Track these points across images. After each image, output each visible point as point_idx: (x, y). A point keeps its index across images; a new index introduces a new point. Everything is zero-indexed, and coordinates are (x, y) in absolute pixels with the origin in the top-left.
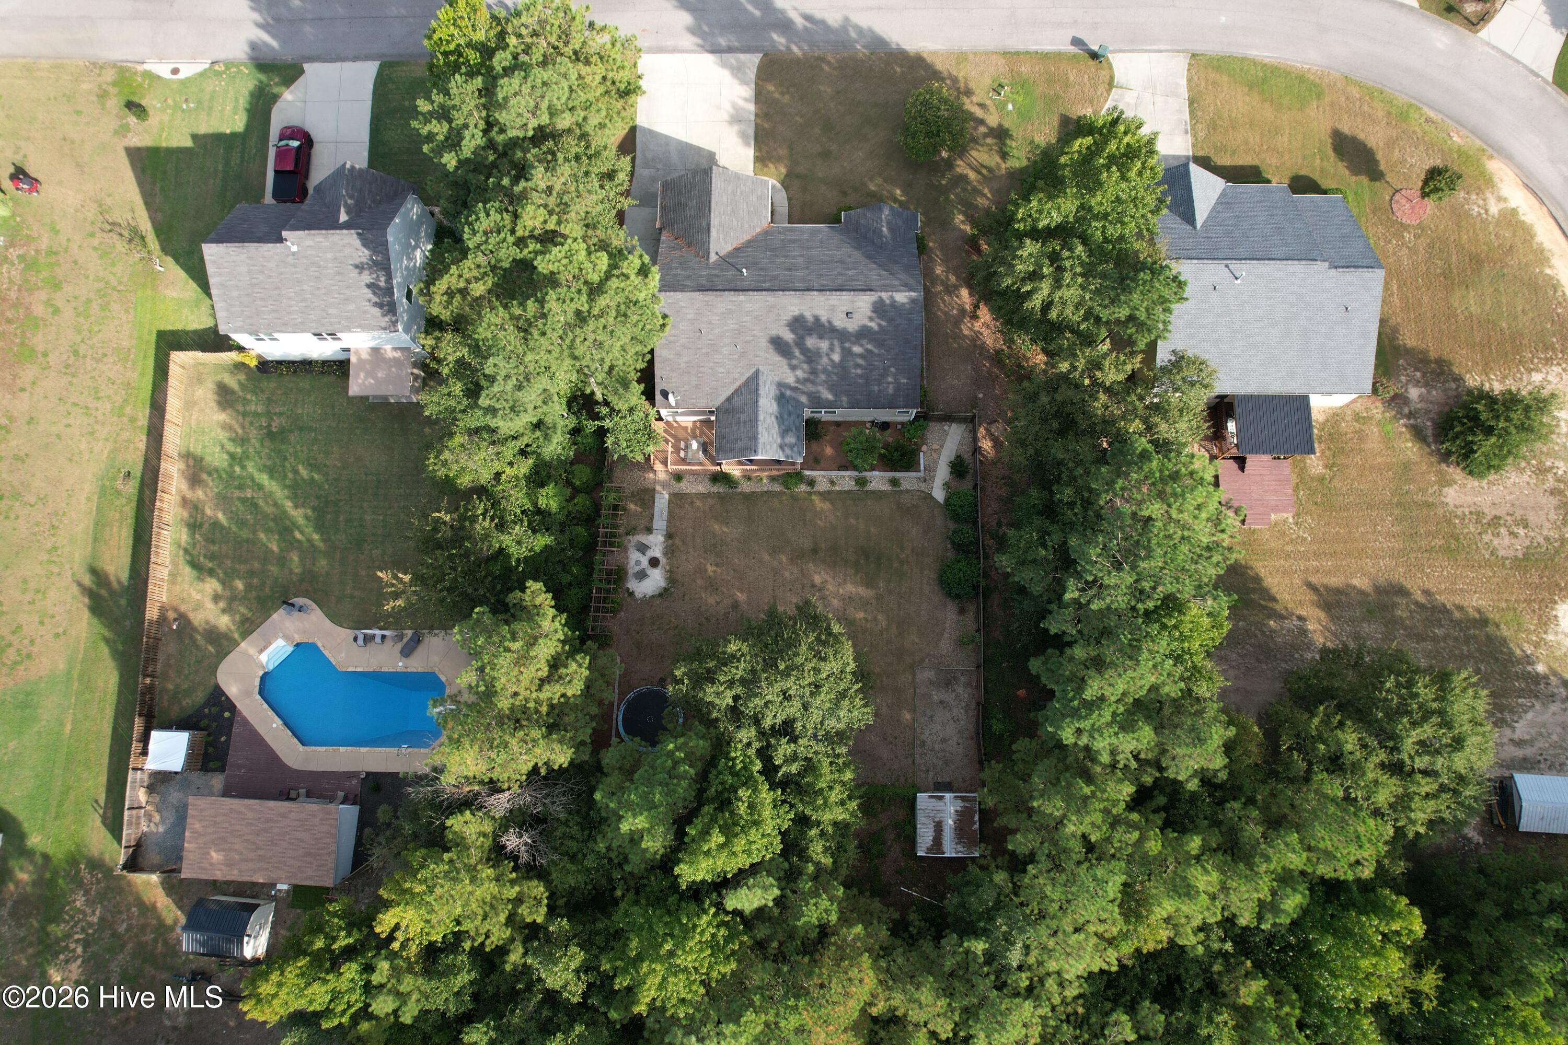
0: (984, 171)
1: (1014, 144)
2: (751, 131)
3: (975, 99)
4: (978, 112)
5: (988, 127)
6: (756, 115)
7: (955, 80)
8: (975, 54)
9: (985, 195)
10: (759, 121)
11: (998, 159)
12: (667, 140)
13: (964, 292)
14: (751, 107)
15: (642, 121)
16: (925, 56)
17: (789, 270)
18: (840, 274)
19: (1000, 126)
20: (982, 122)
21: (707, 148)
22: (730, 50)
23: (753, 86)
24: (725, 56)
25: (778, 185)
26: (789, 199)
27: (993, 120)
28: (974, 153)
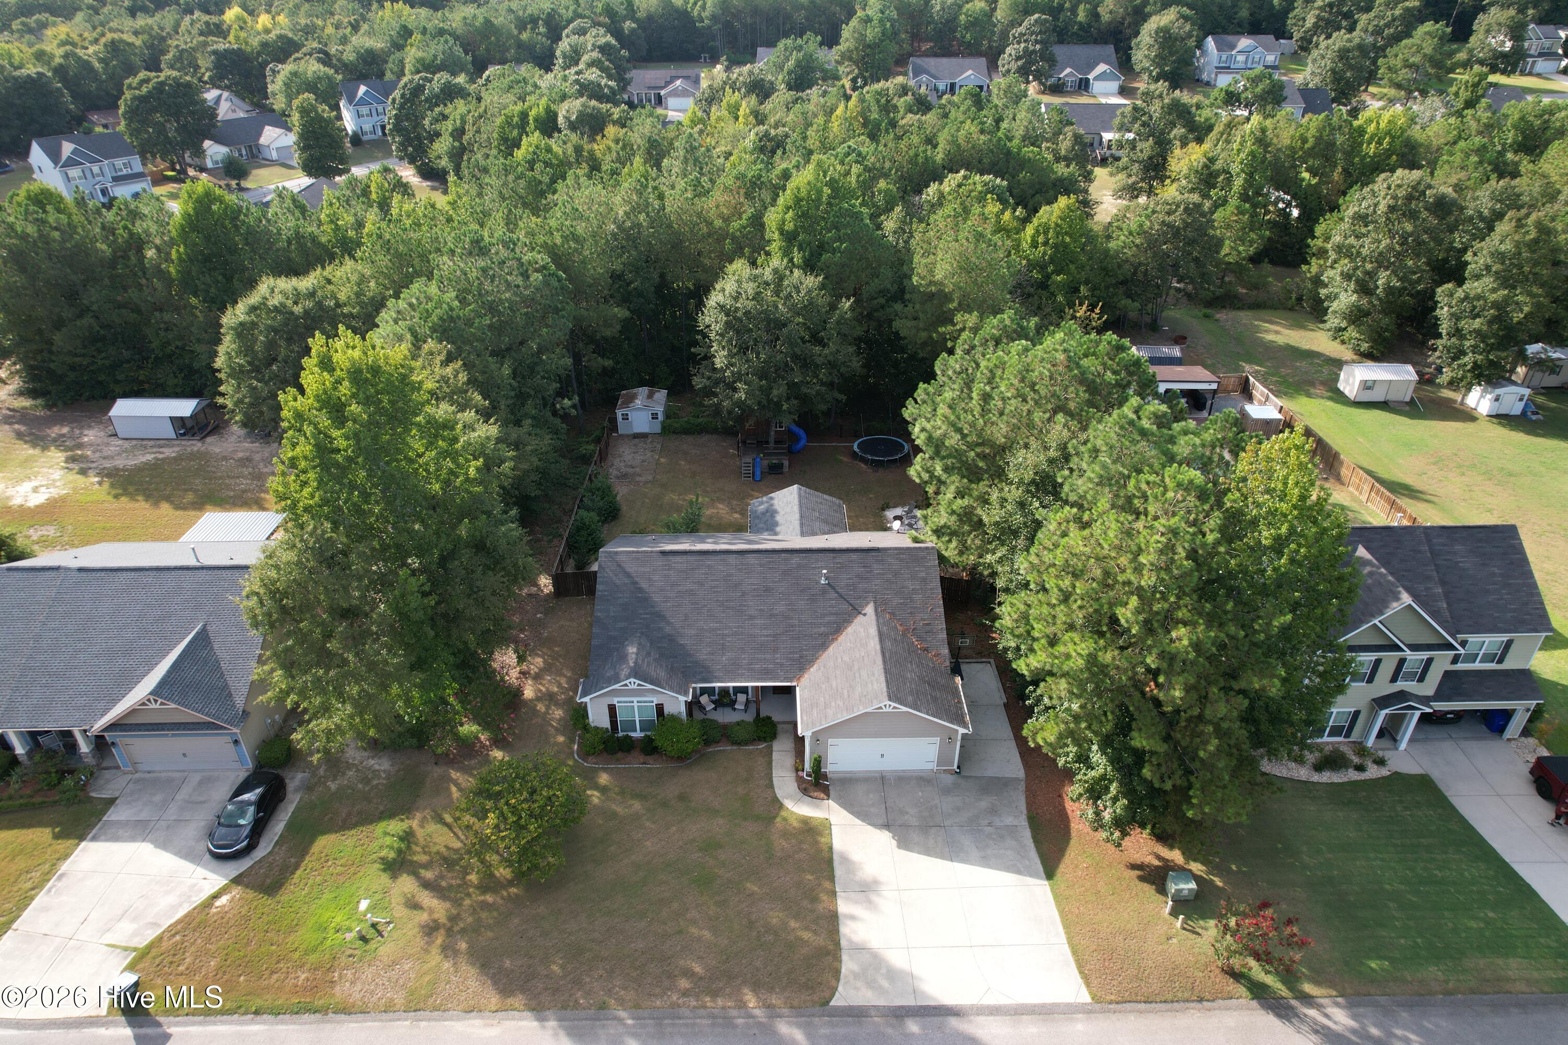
0: (448, 819)
1: (383, 853)
2: (839, 871)
3: (424, 917)
4: (427, 899)
5: (417, 876)
6: (833, 894)
7: (448, 950)
8: (388, 1009)
9: (460, 789)
10: (827, 884)
11: (420, 833)
12: (985, 861)
13: (529, 693)
14: (843, 907)
15: (1040, 888)
16: (494, 999)
17: (768, 590)
18: (701, 584)
19: (394, 877)
20: (426, 885)
21: (915, 855)
22: (900, 1014)
23: (843, 943)
24: (909, 1002)
25: (789, 804)
26: (771, 786)
27: (407, 884)
28: (457, 845)
